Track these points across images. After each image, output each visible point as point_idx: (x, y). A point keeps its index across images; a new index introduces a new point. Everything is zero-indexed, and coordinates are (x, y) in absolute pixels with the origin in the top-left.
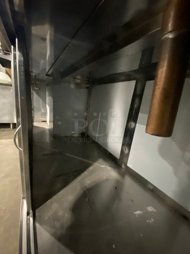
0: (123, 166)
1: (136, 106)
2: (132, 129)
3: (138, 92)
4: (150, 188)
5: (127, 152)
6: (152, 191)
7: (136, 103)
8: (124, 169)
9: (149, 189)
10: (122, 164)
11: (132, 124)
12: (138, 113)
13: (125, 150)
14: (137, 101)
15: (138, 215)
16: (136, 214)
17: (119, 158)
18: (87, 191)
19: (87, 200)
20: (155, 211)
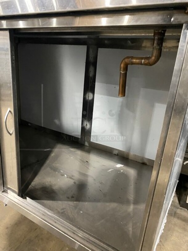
0: (87, 144)
1: (91, 75)
2: (90, 101)
3: (91, 59)
5: (88, 126)
6: (118, 155)
7: (90, 71)
8: (87, 146)
10: (85, 143)
11: (90, 95)
12: (95, 83)
13: (87, 125)
14: (91, 69)
15: (111, 171)
16: (109, 172)
17: (80, 137)
18: (62, 171)
19: (66, 176)
20: (122, 166)
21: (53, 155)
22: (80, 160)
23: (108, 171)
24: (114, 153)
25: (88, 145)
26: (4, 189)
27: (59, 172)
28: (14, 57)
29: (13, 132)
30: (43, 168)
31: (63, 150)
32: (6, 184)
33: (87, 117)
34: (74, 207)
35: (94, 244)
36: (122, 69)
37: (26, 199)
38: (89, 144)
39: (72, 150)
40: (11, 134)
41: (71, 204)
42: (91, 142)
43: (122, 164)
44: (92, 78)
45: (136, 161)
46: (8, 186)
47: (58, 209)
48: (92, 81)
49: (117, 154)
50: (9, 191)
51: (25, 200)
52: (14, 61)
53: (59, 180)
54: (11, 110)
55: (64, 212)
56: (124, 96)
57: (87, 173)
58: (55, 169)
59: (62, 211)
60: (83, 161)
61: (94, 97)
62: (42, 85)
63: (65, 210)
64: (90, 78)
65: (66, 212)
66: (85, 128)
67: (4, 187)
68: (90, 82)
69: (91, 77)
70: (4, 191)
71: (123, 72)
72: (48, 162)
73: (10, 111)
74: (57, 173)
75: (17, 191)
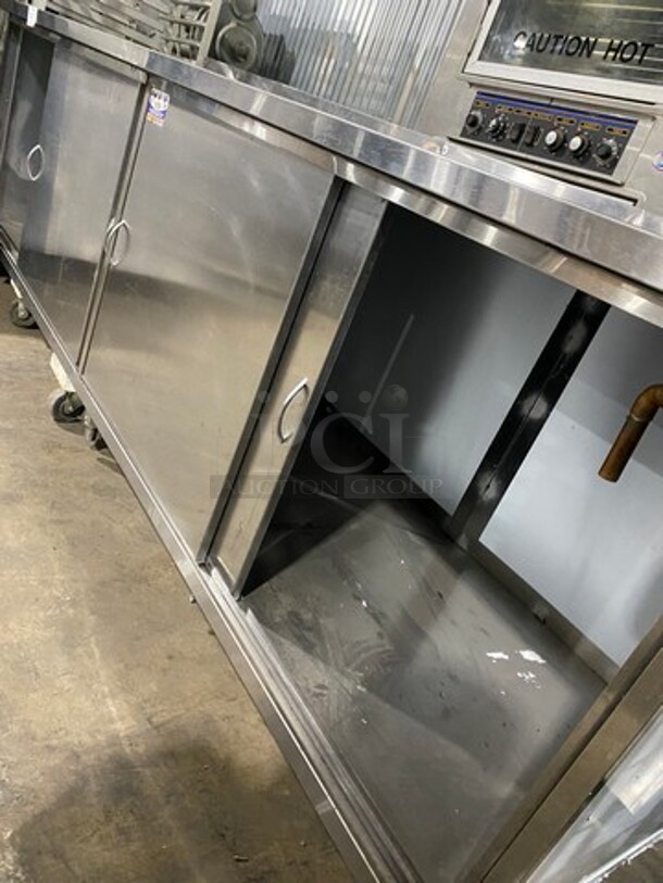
0: (463, 541)
1: (570, 347)
2: (531, 421)
4: (540, 615)
5: (491, 493)
6: (544, 622)
7: (571, 338)
8: (461, 548)
9: (536, 617)
10: (458, 536)
11: (536, 406)
12: (570, 375)
13: (488, 486)
14: (578, 332)
15: (498, 660)
16: (491, 658)
17: (452, 513)
18: (359, 586)
19: (364, 603)
20: (541, 661)
21: (354, 526)
22: (424, 580)
23: (489, 654)
24: (535, 611)
25: (465, 547)
26: (206, 559)
27: (352, 584)
28: (372, 264)
29: (290, 437)
30: (315, 552)
31: (388, 527)
32: (217, 552)
33: (501, 463)
34: (350, 699)
35: (361, 816)
36: (637, 410)
37: (246, 611)
38: (469, 546)
39: (413, 538)
40: (283, 441)
41: (345, 685)
42: (480, 544)
43: (543, 657)
44: (567, 359)
45: (594, 672)
46: (220, 559)
47: (310, 681)
48: (562, 367)
49: (542, 618)
50: (215, 571)
51: (242, 613)
52: (367, 273)
53: (342, 605)
54: (308, 385)
55: (321, 694)
56: (615, 479)
57: (424, 628)
58: (344, 572)
59: (318, 691)
60: (429, 589)
61: (547, 415)
62: (412, 317)
63: (325, 692)
64: (561, 356)
65: (325, 698)
66: (481, 493)
67: (208, 554)
68: (555, 367)
69: (565, 355)
70: (202, 565)
71: (637, 419)
72: (334, 541)
73: (305, 386)
74: (345, 583)
75: (234, 579)
